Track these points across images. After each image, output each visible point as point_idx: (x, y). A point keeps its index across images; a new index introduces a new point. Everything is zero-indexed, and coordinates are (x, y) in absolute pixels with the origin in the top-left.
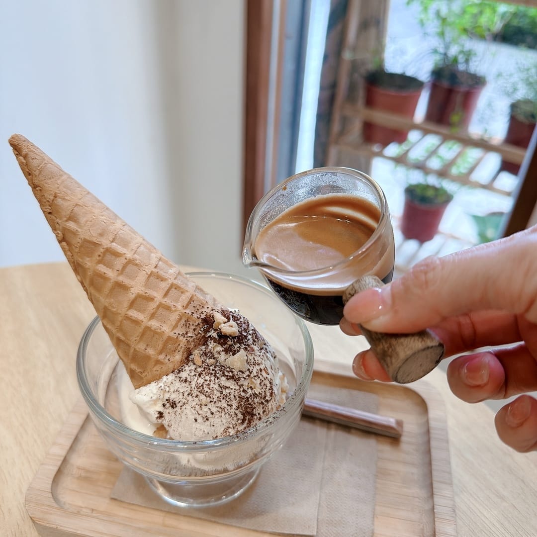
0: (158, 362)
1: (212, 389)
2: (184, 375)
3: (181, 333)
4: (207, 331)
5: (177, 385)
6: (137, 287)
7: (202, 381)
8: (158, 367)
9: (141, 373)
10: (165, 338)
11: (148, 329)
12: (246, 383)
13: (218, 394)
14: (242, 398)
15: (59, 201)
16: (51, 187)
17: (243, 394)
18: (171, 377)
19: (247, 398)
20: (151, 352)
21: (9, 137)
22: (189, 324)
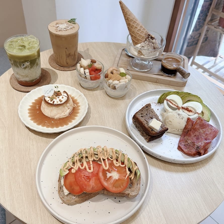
0: (141, 40)
2: (145, 42)
4: (149, 36)
5: (144, 44)
6: (139, 28)
8: (141, 41)
10: (142, 36)
11: (140, 35)
12: (155, 45)
13: (151, 45)
14: (154, 47)
15: (127, 13)
16: (126, 10)
18: (143, 43)
20: (140, 39)
21: (119, 1)
22: (146, 35)
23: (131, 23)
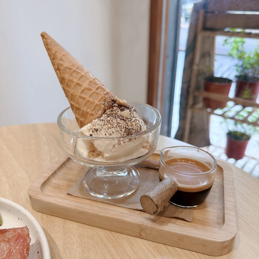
0: (92, 115)
1: (114, 122)
2: (102, 118)
3: (102, 103)
4: (113, 104)
5: (99, 122)
6: (85, 85)
7: (109, 119)
8: (91, 117)
9: (84, 121)
10: (95, 104)
11: (88, 101)
12: (129, 124)
13: (116, 125)
14: (127, 128)
15: (57, 54)
16: (54, 49)
17: (127, 127)
18: (97, 120)
19: (129, 129)
20: (89, 110)
22: (106, 101)
23: (66, 76)
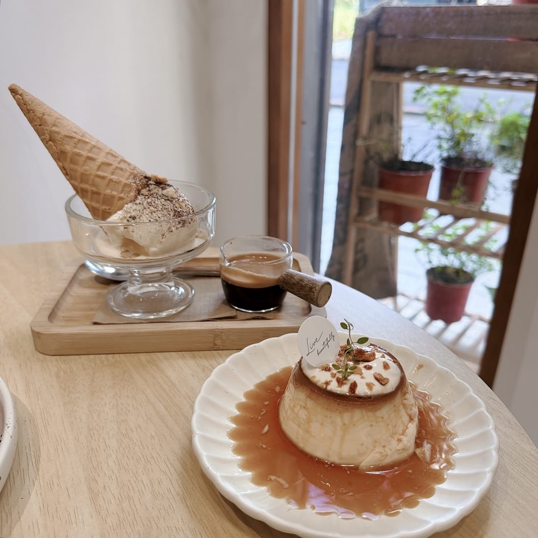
0: (121, 199)
1: (157, 204)
2: (138, 202)
3: (132, 182)
4: (147, 181)
5: (135, 207)
6: (101, 158)
7: (150, 200)
8: (120, 202)
9: (110, 209)
10: (123, 184)
11: (111, 180)
12: (177, 205)
13: (161, 207)
14: (176, 211)
15: (46, 117)
16: (39, 111)
17: (176, 209)
18: (130, 205)
19: (179, 212)
20: (114, 193)
21: (9, 86)
22: (136, 178)
23: (68, 148)
